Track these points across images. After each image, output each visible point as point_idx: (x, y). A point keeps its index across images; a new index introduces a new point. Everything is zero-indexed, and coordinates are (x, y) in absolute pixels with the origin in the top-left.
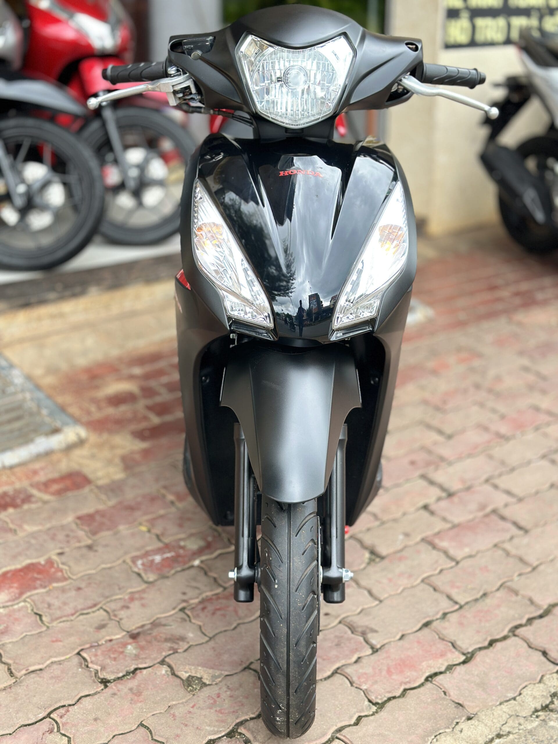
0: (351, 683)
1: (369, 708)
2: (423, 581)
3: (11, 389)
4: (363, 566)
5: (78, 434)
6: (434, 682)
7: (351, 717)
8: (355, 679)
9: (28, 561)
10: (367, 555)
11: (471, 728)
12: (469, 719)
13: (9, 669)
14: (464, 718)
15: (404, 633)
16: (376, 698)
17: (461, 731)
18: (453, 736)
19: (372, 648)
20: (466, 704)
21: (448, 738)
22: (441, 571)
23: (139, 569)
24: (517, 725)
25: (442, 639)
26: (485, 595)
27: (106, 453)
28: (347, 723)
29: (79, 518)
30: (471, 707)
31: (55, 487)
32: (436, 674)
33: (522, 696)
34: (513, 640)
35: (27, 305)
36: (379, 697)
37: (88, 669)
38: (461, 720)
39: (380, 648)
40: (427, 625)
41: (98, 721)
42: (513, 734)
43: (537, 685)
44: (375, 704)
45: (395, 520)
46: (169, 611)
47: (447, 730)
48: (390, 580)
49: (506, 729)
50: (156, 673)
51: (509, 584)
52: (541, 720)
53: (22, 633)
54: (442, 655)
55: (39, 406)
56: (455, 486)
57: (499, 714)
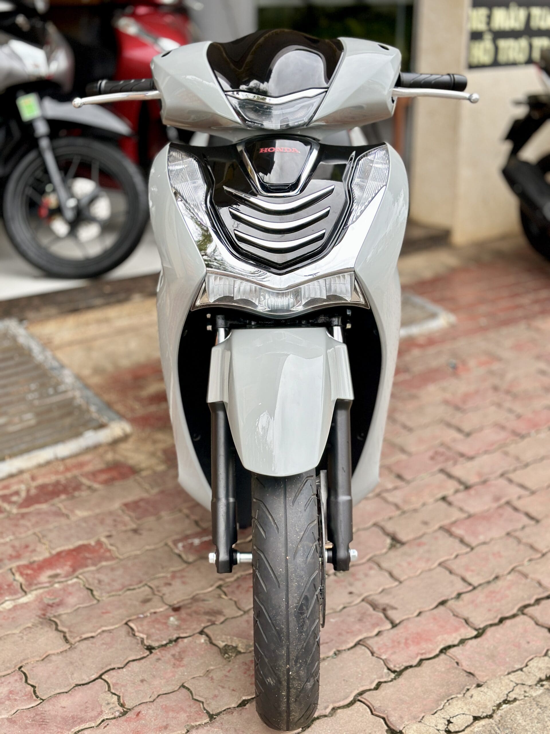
0: (373, 653)
1: (388, 675)
2: (440, 564)
3: (62, 388)
4: (384, 551)
5: (123, 429)
6: (448, 654)
7: (372, 683)
8: (375, 649)
9: (80, 543)
10: (388, 541)
11: (480, 694)
12: (479, 686)
13: (65, 637)
14: (474, 686)
15: (422, 610)
16: (395, 666)
17: (472, 697)
18: (464, 700)
19: (392, 622)
20: (476, 673)
21: (460, 702)
22: (457, 556)
23: (180, 551)
24: (523, 693)
25: (456, 616)
26: (497, 578)
27: (149, 447)
28: (368, 688)
29: (126, 505)
30: (481, 676)
31: (103, 477)
32: (449, 647)
33: (528, 667)
34: (521, 618)
35: (75, 311)
36: (398, 666)
37: (135, 637)
38: (472, 686)
39: (400, 623)
40: (443, 603)
41: (145, 682)
42: (519, 700)
43: (542, 658)
44: (394, 672)
45: (415, 511)
46: (207, 588)
47: (459, 696)
48: (409, 564)
49: (512, 696)
50: (195, 642)
51: (520, 568)
52: (545, 689)
53: (75, 605)
54: (457, 630)
55: (88, 403)
56: (472, 479)
57: (507, 683)
